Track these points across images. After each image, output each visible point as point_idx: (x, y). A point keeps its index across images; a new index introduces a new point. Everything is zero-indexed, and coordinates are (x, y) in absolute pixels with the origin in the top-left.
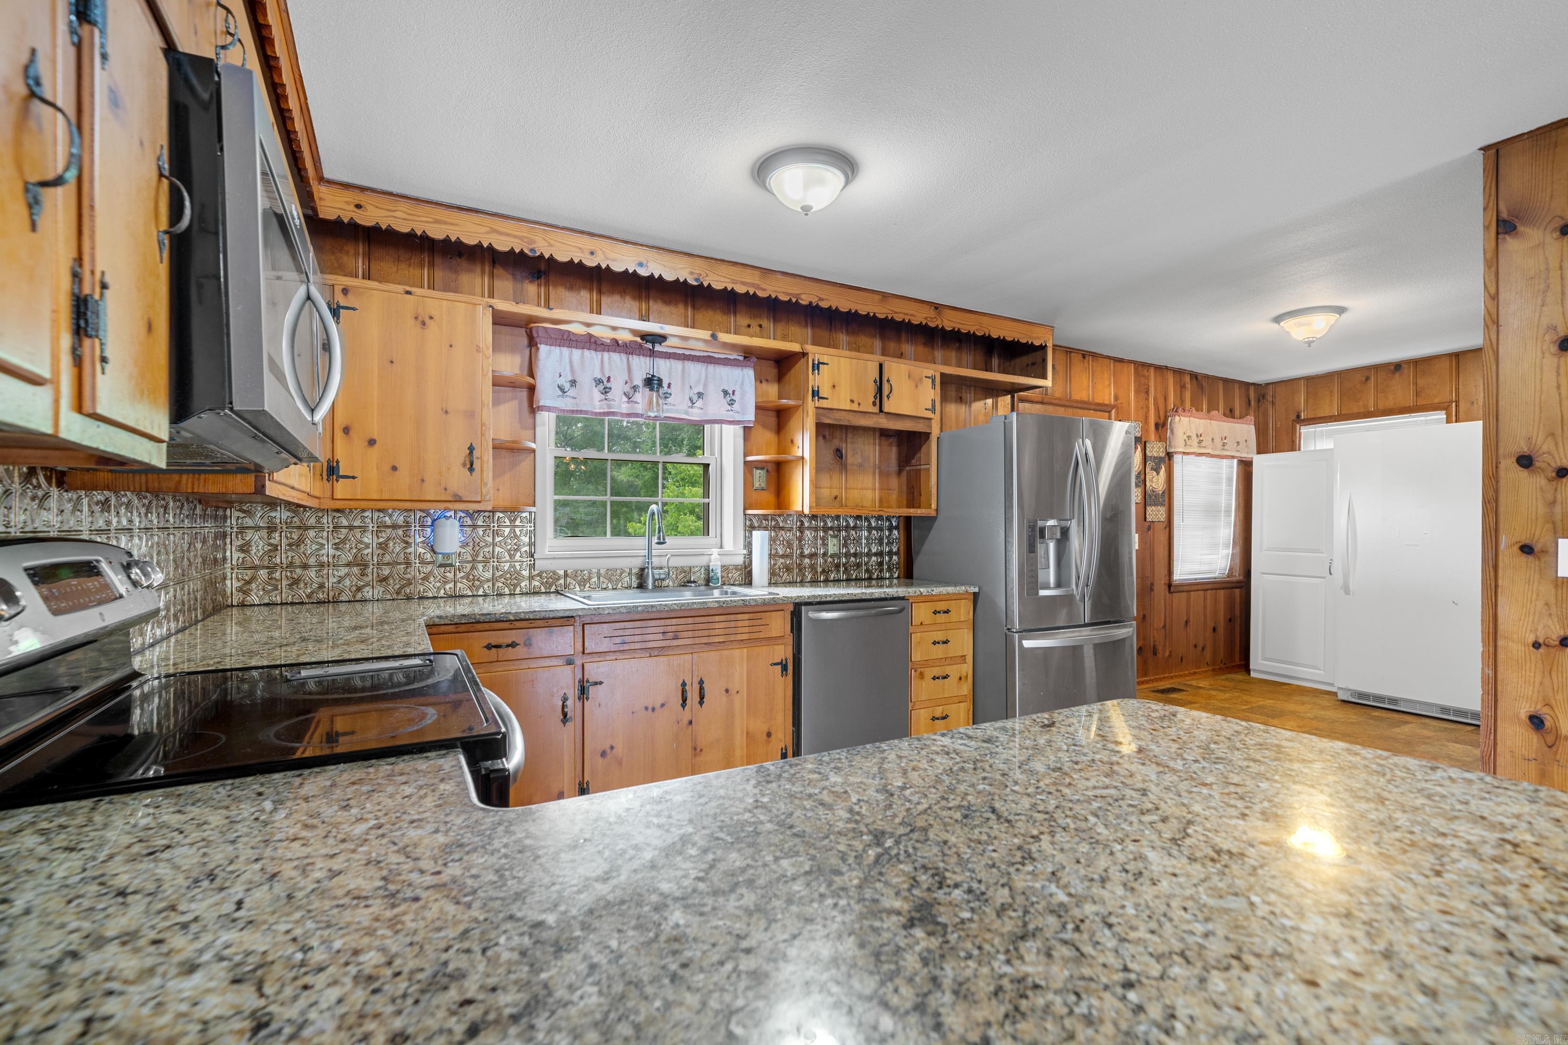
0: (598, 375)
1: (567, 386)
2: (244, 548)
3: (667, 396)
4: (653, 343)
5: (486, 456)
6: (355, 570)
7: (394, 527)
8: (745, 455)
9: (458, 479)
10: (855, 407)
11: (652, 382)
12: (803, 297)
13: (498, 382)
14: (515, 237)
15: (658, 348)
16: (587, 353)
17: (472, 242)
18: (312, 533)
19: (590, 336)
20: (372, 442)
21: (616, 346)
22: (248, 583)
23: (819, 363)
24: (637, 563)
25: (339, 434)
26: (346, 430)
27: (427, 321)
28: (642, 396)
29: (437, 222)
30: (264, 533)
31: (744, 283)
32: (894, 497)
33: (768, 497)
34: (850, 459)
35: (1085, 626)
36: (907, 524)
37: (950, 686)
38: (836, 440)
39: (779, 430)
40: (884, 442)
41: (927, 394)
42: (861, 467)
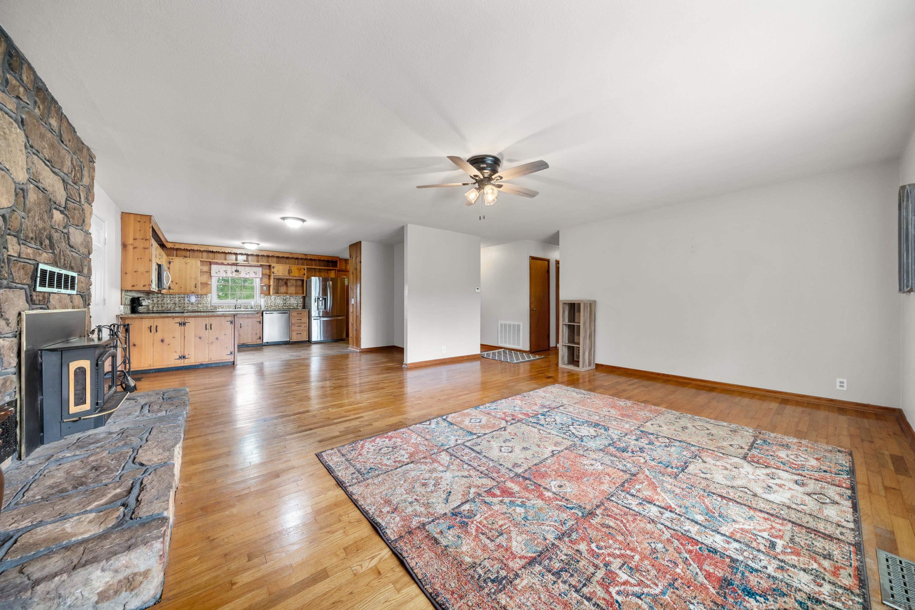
0: (225, 270)
1: (218, 272)
3: (240, 273)
4: (236, 263)
5: (199, 285)
7: (182, 297)
8: (261, 284)
9: (193, 289)
10: (283, 275)
11: (237, 271)
13: (202, 272)
16: (222, 266)
17: (196, 249)
19: (222, 263)
20: (177, 283)
21: (228, 264)
23: (274, 267)
26: (172, 281)
27: (187, 263)
28: (234, 274)
32: (301, 292)
33: (267, 292)
34: (289, 284)
35: (332, 316)
36: (304, 298)
37: (301, 328)
38: (285, 280)
39: (269, 279)
40: (298, 281)
41: (303, 272)
42: (292, 286)
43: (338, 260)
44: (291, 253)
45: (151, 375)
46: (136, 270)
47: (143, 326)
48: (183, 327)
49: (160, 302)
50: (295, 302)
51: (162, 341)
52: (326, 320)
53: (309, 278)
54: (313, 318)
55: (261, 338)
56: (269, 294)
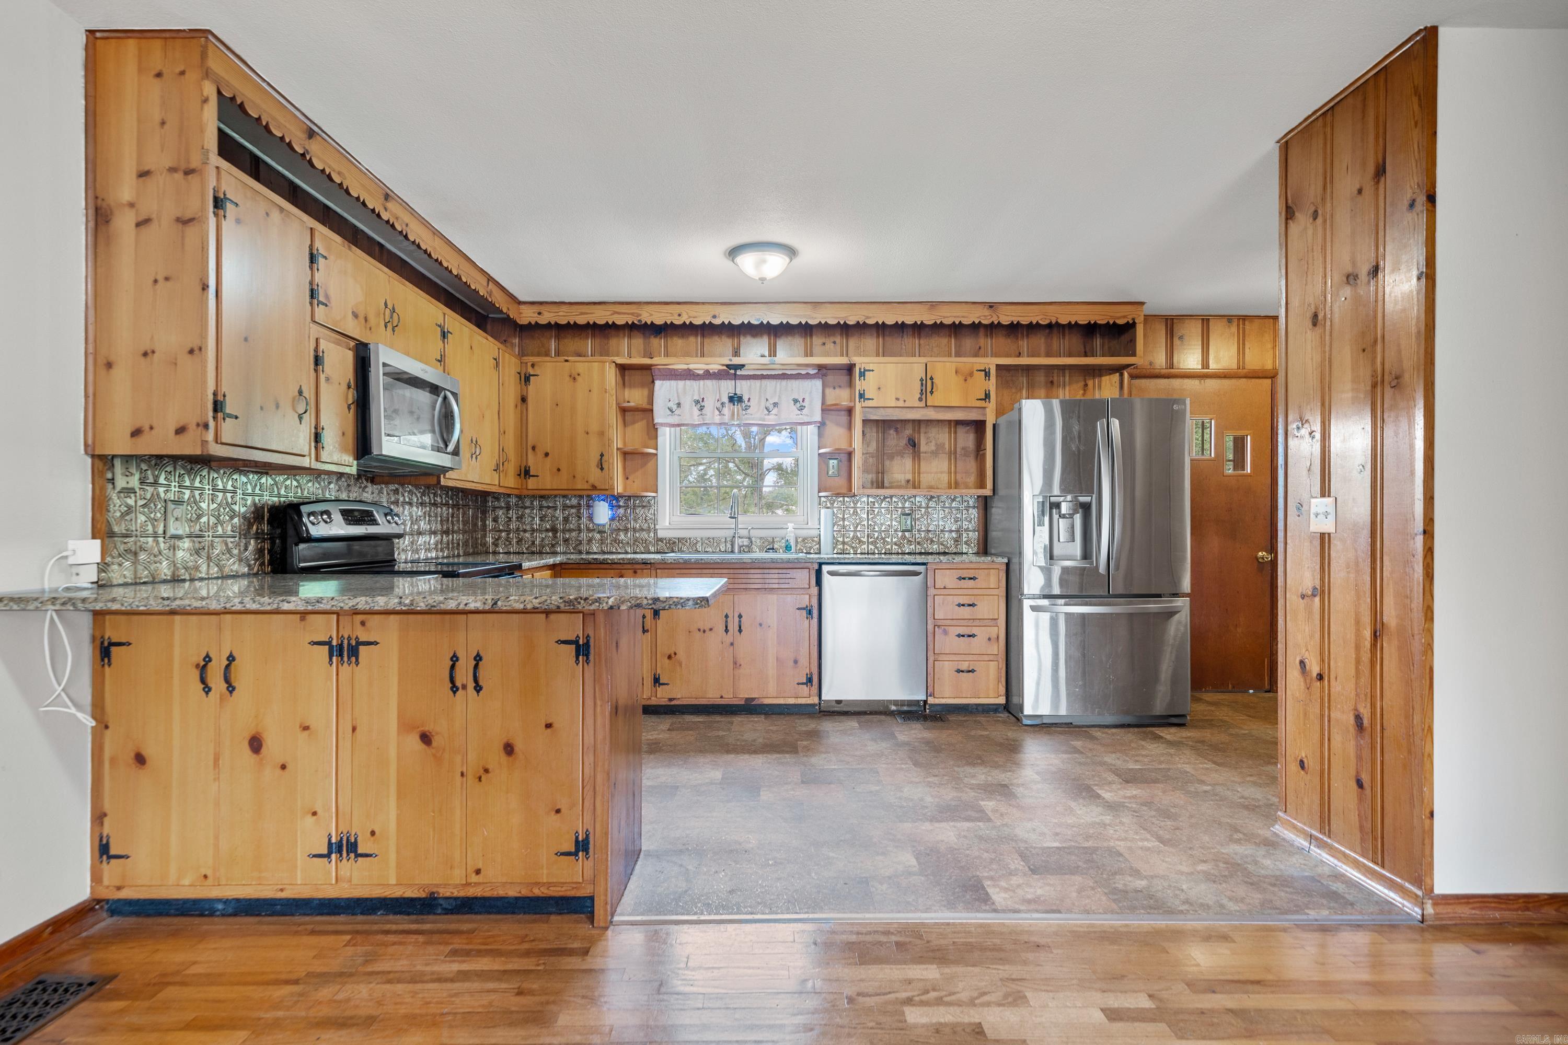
0: (696, 398)
1: (674, 407)
2: (495, 520)
3: (747, 408)
4: (736, 370)
5: (611, 460)
6: (550, 534)
7: (572, 507)
8: (819, 448)
9: (599, 476)
10: (901, 404)
11: (735, 399)
12: (851, 318)
13: (623, 410)
14: (628, 314)
15: (739, 372)
16: (688, 382)
17: (602, 322)
18: (527, 511)
19: (689, 370)
20: (547, 455)
21: (708, 375)
22: (497, 540)
23: (865, 370)
24: (730, 533)
25: (530, 451)
26: (534, 448)
27: (577, 377)
28: (728, 410)
29: (582, 314)
30: (504, 511)
31: (796, 316)
32: (972, 479)
33: (841, 482)
34: (923, 447)
35: (1109, 597)
36: (985, 504)
37: (978, 645)
38: (908, 432)
39: (850, 426)
40: (961, 431)
41: (980, 385)
42: (935, 454)
43: (1140, 320)
44: (933, 305)
45: (219, 924)
46: (147, 346)
47: (177, 651)
48: (346, 669)
49: (513, 526)
50: (951, 525)
51: (256, 744)
52: (1083, 616)
53: (1009, 408)
54: (1027, 603)
55: (815, 680)
56: (849, 492)
